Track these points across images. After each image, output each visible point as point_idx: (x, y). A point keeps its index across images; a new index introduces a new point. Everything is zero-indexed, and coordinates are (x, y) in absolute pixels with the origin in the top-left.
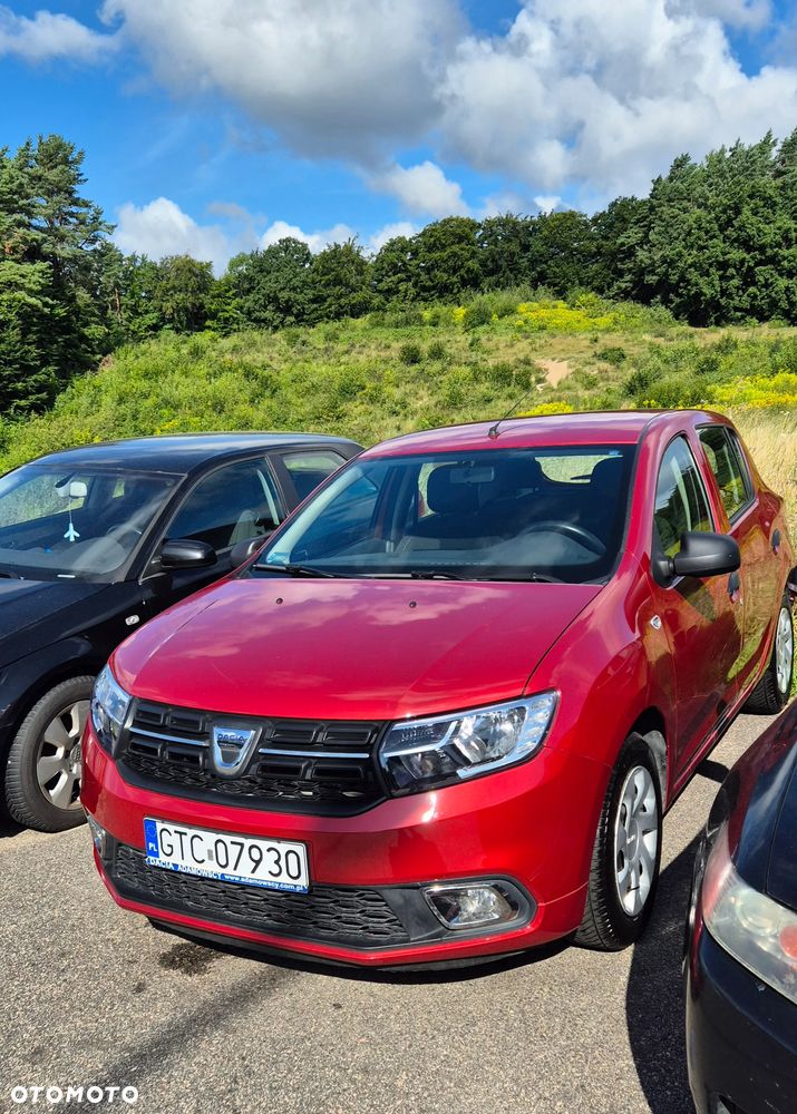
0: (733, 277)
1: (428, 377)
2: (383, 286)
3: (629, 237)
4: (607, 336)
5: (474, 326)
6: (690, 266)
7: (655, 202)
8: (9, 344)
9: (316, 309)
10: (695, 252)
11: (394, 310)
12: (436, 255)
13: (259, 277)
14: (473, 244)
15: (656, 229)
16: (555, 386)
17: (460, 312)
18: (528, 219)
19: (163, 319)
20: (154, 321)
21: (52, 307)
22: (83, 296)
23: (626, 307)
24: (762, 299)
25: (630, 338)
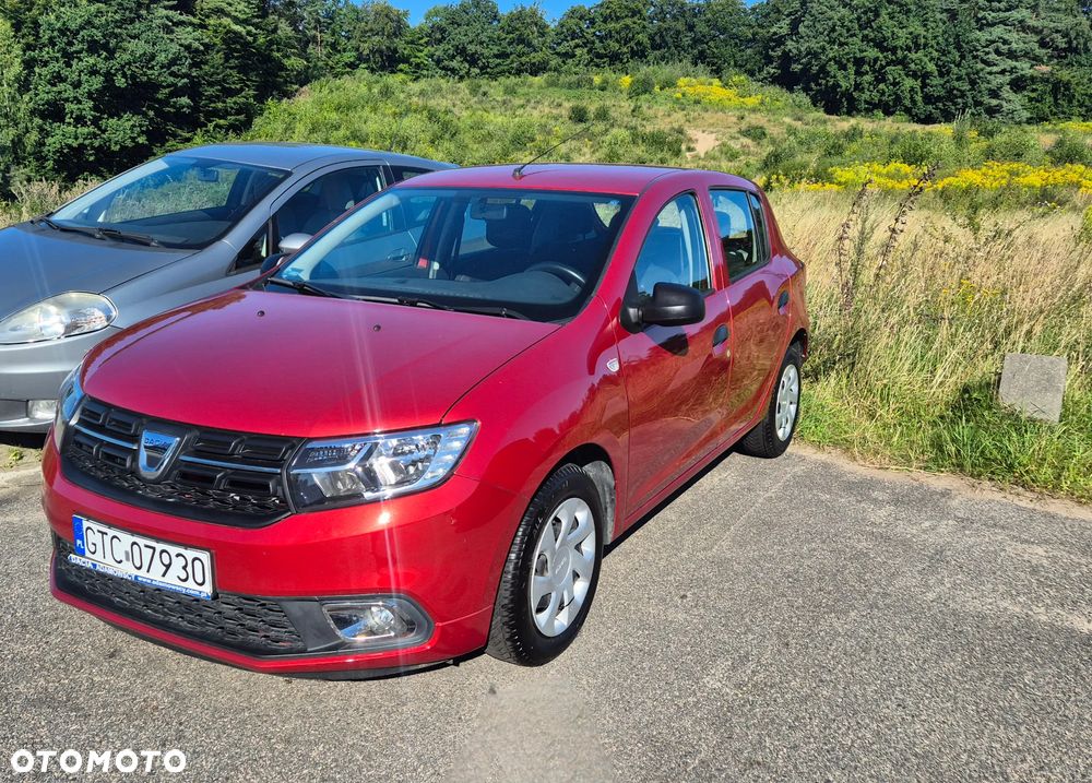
0: (867, 73)
1: (592, 137)
2: (560, 49)
3: (781, 28)
4: (752, 116)
5: (638, 94)
6: (830, 60)
8: (213, 67)
9: (499, 64)
10: (836, 47)
11: (568, 72)
12: (612, 25)
13: (450, 28)
14: (644, 20)
15: (806, 23)
16: (702, 156)
17: (626, 80)
18: (695, 2)
19: (360, 58)
20: (352, 60)
21: (255, 36)
22: (285, 29)
23: (774, 90)
24: (889, 95)
25: (772, 118)
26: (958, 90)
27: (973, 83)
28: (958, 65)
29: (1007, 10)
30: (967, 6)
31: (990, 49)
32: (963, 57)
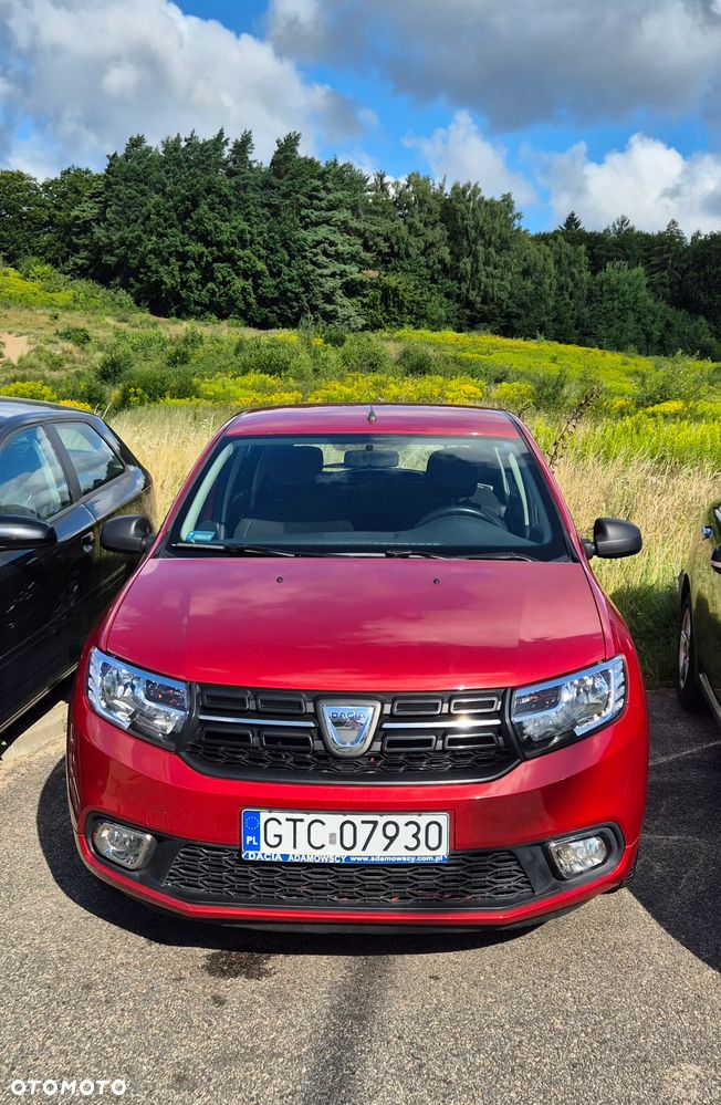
0: (192, 270)
3: (84, 211)
4: (67, 314)
6: (151, 252)
7: (112, 179)
10: (154, 238)
15: (114, 208)
16: (15, 361)
23: (83, 286)
24: (221, 296)
25: (92, 319)
26: (292, 292)
27: (307, 286)
28: (289, 265)
29: (329, 210)
30: (288, 202)
31: (318, 250)
32: (292, 257)
